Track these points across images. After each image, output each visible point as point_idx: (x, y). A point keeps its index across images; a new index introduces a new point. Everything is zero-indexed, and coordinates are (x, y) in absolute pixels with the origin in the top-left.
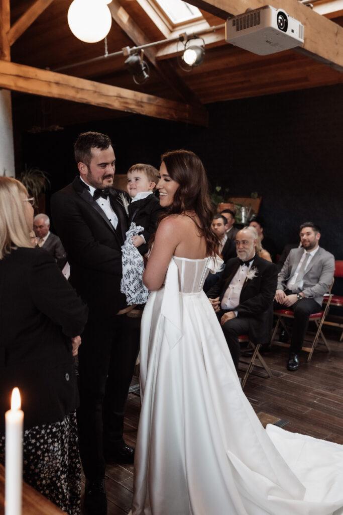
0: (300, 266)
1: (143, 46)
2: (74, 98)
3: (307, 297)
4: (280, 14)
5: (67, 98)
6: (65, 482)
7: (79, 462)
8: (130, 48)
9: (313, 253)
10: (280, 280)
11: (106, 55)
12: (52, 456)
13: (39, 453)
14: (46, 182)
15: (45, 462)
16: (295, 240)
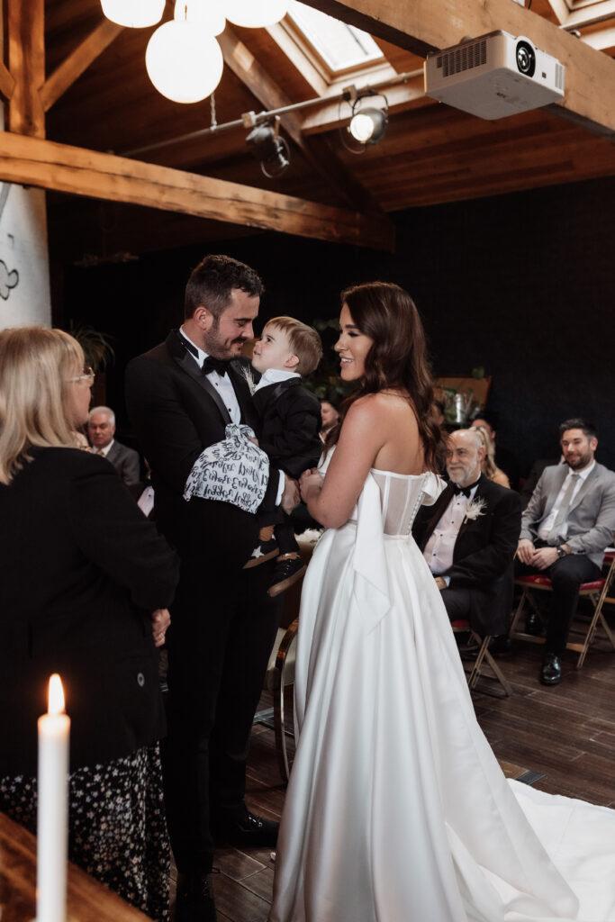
0: (561, 497)
1: (279, 110)
2: (157, 202)
3: (575, 553)
4: (521, 44)
5: (144, 203)
6: (139, 870)
7: (165, 839)
8: (256, 114)
9: (584, 474)
10: (526, 522)
11: (213, 128)
12: (112, 821)
13: (91, 815)
14: (107, 351)
15: (101, 833)
16: (553, 452)
